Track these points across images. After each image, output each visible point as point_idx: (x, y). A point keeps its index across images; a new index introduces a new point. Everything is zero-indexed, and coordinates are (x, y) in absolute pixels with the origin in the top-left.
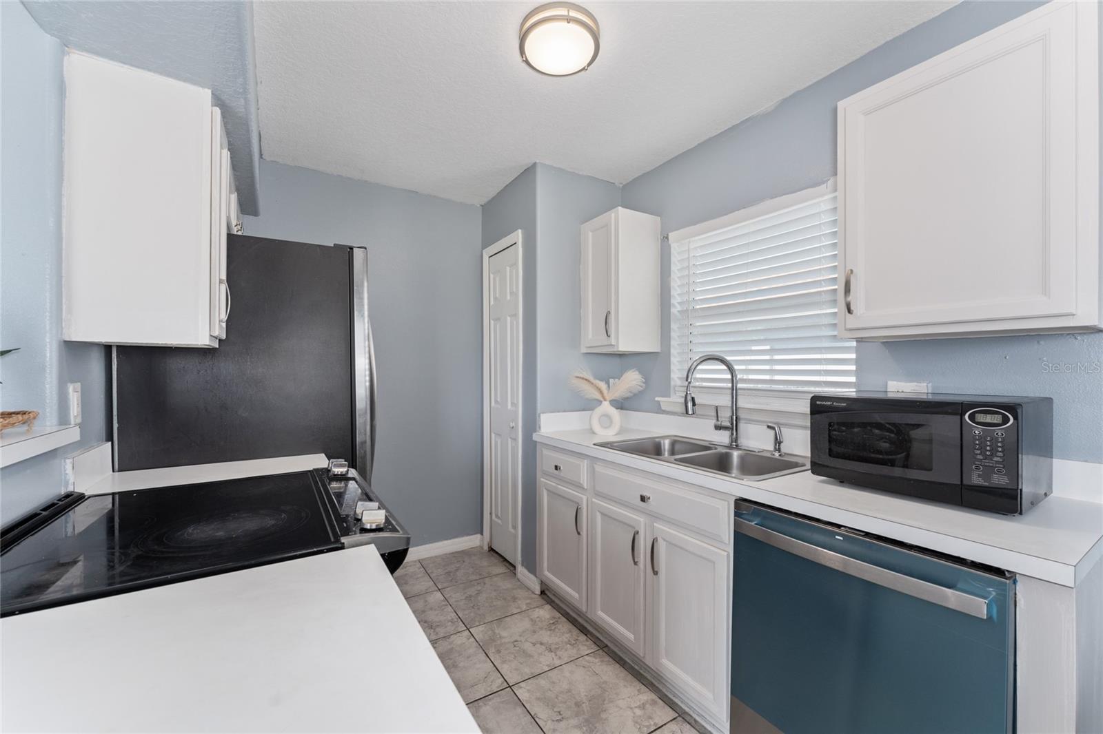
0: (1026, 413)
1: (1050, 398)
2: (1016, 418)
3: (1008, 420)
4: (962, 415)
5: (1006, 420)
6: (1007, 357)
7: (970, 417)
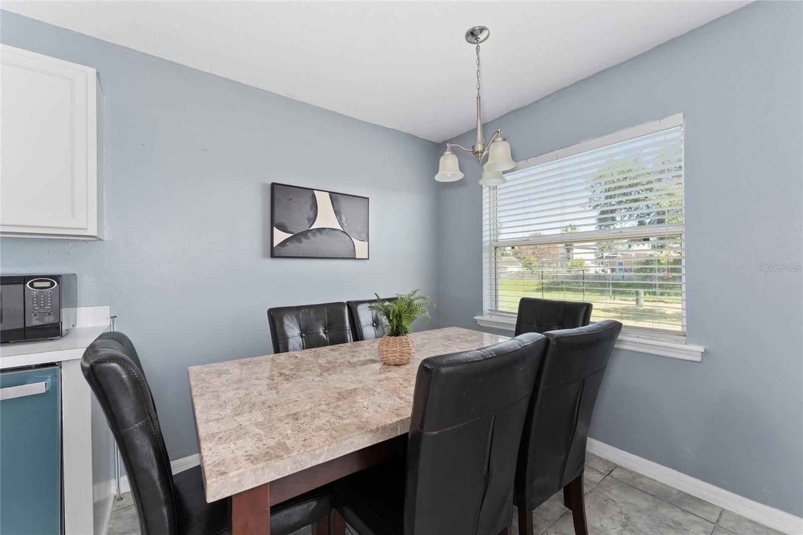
0: (64, 281)
1: (75, 274)
2: (58, 283)
3: (54, 284)
4: (25, 284)
5: (53, 284)
6: (50, 251)
7: (30, 285)
